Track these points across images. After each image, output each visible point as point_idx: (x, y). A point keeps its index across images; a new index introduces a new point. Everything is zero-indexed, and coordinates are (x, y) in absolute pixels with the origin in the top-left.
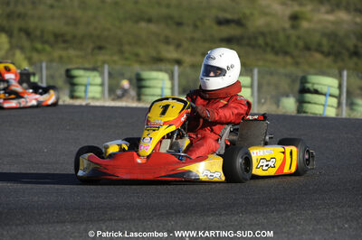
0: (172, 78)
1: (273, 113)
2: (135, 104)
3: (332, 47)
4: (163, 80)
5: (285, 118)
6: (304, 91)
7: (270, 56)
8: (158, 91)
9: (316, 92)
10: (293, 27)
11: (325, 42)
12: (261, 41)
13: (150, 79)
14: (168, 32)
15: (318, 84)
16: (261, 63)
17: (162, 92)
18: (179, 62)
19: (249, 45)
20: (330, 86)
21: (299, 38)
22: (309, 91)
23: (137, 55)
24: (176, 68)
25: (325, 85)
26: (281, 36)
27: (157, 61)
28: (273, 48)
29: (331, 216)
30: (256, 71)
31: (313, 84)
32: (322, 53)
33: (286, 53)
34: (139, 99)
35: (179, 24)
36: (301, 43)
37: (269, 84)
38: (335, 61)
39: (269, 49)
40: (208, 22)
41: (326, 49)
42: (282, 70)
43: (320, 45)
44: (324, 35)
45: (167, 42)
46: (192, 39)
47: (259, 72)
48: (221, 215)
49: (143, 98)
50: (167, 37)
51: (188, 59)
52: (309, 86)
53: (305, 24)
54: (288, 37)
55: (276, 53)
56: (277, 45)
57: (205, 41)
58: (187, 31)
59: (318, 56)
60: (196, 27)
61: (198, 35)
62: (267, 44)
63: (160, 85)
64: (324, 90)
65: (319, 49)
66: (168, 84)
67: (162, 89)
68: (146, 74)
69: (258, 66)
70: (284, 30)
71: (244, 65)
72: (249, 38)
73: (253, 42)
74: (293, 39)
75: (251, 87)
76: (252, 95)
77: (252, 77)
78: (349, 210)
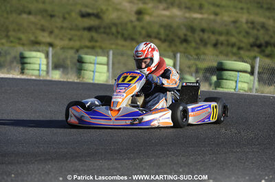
0: (47, 57)
2: (19, 77)
3: (168, 35)
4: (40, 58)
7: (121, 42)
8: (37, 67)
10: (138, 20)
11: (162, 31)
12: (114, 30)
13: (30, 57)
14: (43, 22)
16: (113, 47)
17: (40, 67)
18: (51, 45)
19: (104, 33)
21: (143, 28)
23: (20, 39)
24: (51, 49)
26: (129, 26)
27: (35, 44)
28: (123, 35)
29: (169, 163)
30: (111, 53)
32: (160, 39)
33: (133, 39)
34: (22, 73)
35: (52, 16)
36: (144, 32)
37: (119, 63)
38: (170, 46)
39: (119, 36)
40: (74, 15)
41: (163, 37)
42: (129, 52)
43: (158, 33)
44: (161, 26)
45: (43, 30)
46: (62, 27)
47: (113, 54)
48: (86, 161)
49: (26, 71)
50: (42, 26)
51: (57, 42)
53: (147, 18)
54: (134, 27)
55: (125, 39)
56: (125, 32)
57: (71, 29)
58: (58, 22)
59: (157, 42)
60: (64, 18)
61: (65, 24)
62: (118, 32)
63: (38, 62)
65: (157, 36)
66: (44, 61)
67: (40, 64)
68: (27, 54)
69: (112, 49)
70: (131, 22)
71: (101, 48)
72: (105, 28)
73: (108, 30)
74: (138, 29)
75: (108, 64)
76: (108, 70)
77: (108, 57)
78: (183, 158)
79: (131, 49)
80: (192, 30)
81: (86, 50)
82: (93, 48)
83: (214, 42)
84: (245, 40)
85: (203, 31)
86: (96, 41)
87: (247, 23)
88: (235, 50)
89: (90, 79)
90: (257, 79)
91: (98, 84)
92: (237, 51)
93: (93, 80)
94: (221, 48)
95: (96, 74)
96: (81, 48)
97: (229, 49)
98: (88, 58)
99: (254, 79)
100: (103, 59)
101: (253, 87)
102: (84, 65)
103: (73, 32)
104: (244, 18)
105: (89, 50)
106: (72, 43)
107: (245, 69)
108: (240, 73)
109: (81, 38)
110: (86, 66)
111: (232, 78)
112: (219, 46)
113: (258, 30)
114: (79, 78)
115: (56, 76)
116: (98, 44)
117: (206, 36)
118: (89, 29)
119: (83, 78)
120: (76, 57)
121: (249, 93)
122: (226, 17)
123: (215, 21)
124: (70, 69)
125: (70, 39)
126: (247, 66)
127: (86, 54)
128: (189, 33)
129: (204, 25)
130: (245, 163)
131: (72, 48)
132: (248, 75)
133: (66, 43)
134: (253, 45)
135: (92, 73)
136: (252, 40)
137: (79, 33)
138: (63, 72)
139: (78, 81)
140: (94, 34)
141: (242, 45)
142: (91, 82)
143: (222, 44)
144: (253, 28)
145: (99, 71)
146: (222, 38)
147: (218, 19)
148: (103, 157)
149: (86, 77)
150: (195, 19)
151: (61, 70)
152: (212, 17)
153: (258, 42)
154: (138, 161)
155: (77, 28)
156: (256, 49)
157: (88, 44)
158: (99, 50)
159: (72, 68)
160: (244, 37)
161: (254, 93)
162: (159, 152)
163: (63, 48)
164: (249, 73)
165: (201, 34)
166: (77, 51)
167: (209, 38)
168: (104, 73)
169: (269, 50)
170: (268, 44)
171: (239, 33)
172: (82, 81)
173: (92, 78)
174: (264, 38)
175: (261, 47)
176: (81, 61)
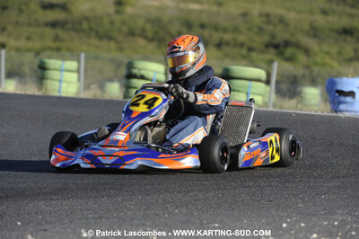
1: (100, 98)
3: (156, 33)
5: (112, 103)
6: (130, 76)
7: (95, 41)
9: (143, 77)
10: (118, 12)
11: (149, 27)
12: (85, 26)
15: (145, 69)
16: (85, 48)
18: (3, 46)
19: (73, 29)
20: (156, 72)
21: (123, 23)
22: (135, 77)
24: (3, 52)
25: (151, 70)
26: (106, 21)
28: (97, 33)
29: (161, 201)
30: (83, 56)
31: (140, 69)
32: (146, 38)
33: (110, 38)
35: (4, 8)
36: (125, 29)
37: (93, 69)
38: (159, 47)
39: (93, 34)
40: (33, 6)
41: (150, 34)
42: (106, 55)
43: (144, 30)
44: (149, 20)
47: (86, 58)
51: (11, 42)
52: (135, 71)
53: (129, 10)
54: (112, 22)
55: (101, 38)
56: (101, 30)
57: (29, 25)
58: (12, 15)
59: (142, 42)
60: (20, 11)
61: (22, 19)
62: (91, 29)
64: (150, 75)
65: (143, 34)
69: (81, 51)
70: (109, 15)
71: (68, 49)
72: (74, 23)
73: (77, 27)
74: (118, 24)
75: (78, 71)
76: (79, 79)
77: (79, 61)
78: (179, 195)
79: (109, 51)
81: (47, 53)
82: (58, 49)
83: (217, 41)
84: (258, 39)
85: (203, 26)
86: (62, 41)
87: (261, 15)
88: (244, 51)
89: (54, 91)
90: (273, 90)
91: (66, 98)
92: (248, 54)
93: (59, 91)
94: (228, 50)
95: (64, 85)
96: (43, 49)
97: (237, 50)
98: (53, 63)
99: (270, 94)
100: (72, 65)
101: (270, 100)
102: (47, 72)
103: (32, 29)
104: (255, 9)
105: (55, 53)
106: (30, 44)
107: (258, 77)
108: (253, 83)
109: (42, 36)
110: (50, 74)
111: (241, 89)
112: (224, 46)
113: (275, 25)
114: (40, 89)
115: (11, 87)
116: (63, 45)
117: (206, 33)
118: (54, 25)
119: (46, 90)
120: (36, 62)
121: (264, 109)
122: (233, 8)
123: (218, 14)
124: (28, 78)
125: (28, 39)
126: (261, 73)
127: (50, 57)
128: (184, 30)
129: (205, 19)
130: (260, 201)
131: (30, 50)
132: (263, 85)
133: (22, 43)
134: (268, 45)
135: (57, 83)
136: (266, 39)
137: (39, 30)
138: (20, 82)
139: (40, 93)
140: (60, 32)
141: (254, 45)
142: (57, 94)
144: (269, 22)
145: (66, 80)
146: (228, 37)
147: (222, 10)
148: (74, 193)
149: (49, 88)
150: (192, 11)
151: (17, 79)
152: (215, 8)
153: (275, 42)
154: (120, 199)
155: (37, 24)
156: (272, 51)
157: (51, 44)
158: (64, 52)
159: (31, 77)
160: (257, 34)
161: (270, 109)
164: (264, 82)
165: (200, 31)
166: (38, 54)
167: (210, 36)
168: (73, 83)
169: (289, 52)
170: (287, 44)
171: (250, 29)
172: (45, 95)
173: (57, 89)
174: (282, 36)
175: (279, 48)
176: (43, 67)
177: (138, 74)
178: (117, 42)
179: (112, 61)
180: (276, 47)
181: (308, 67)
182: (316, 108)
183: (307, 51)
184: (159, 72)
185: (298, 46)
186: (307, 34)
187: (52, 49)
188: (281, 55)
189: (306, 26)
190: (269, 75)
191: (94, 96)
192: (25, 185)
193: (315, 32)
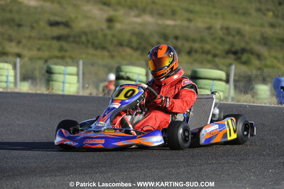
0: (15, 68)
1: (95, 95)
3: (140, 43)
4: (7, 69)
6: (119, 78)
7: (91, 51)
8: (4, 79)
9: (128, 79)
10: (110, 28)
11: (134, 39)
12: (84, 39)
14: (11, 32)
15: (130, 72)
16: (84, 56)
17: (7, 79)
18: (19, 55)
19: (74, 42)
20: (138, 74)
21: (114, 36)
22: (122, 78)
24: (18, 60)
25: (135, 73)
26: (100, 35)
27: (3, 55)
28: (93, 44)
30: (81, 63)
31: (126, 72)
32: (132, 48)
33: (103, 48)
35: (19, 26)
36: (115, 41)
37: (90, 73)
38: (142, 55)
39: (90, 45)
40: (42, 24)
41: (135, 45)
42: (100, 62)
43: (130, 42)
44: (133, 34)
45: (10, 39)
46: (30, 37)
47: (83, 63)
50: (9, 36)
51: (25, 52)
52: (122, 74)
53: (118, 26)
54: (105, 36)
55: (96, 48)
56: (96, 42)
57: (40, 39)
58: (26, 31)
59: (129, 51)
60: (32, 27)
61: (34, 34)
62: (88, 41)
63: (6, 74)
64: (135, 77)
65: (129, 45)
66: (12, 73)
67: (7, 76)
69: (82, 58)
70: (102, 30)
71: (71, 57)
72: (74, 37)
73: (77, 40)
74: (109, 37)
75: (78, 74)
76: (78, 81)
77: (78, 67)
78: (157, 171)
79: (102, 58)
80: (165, 37)
81: (55, 60)
82: (63, 58)
83: (188, 49)
84: (220, 47)
85: (176, 38)
86: (66, 51)
87: (222, 28)
88: (210, 57)
89: (58, 90)
90: (232, 87)
91: (68, 96)
92: (212, 59)
93: (63, 91)
94: (196, 56)
95: (67, 85)
96: (51, 58)
97: (204, 56)
98: (57, 68)
99: (230, 88)
100: (73, 69)
101: (229, 95)
102: (53, 75)
103: (41, 42)
104: (218, 24)
105: (60, 61)
106: (40, 54)
107: (220, 77)
108: (216, 82)
109: (50, 47)
110: (55, 77)
111: (206, 87)
112: (193, 53)
113: (233, 36)
114: (48, 89)
115: (25, 87)
116: (67, 54)
117: (179, 43)
118: (59, 38)
119: (52, 89)
120: (45, 67)
121: (224, 102)
122: (200, 23)
123: (188, 28)
124: (38, 81)
125: (39, 49)
126: (222, 74)
127: (56, 64)
128: (162, 41)
129: (178, 32)
131: (40, 58)
132: (223, 83)
133: (34, 53)
134: (228, 52)
135: (61, 84)
136: (226, 47)
137: (47, 43)
138: (32, 83)
139: (47, 92)
140: (64, 44)
141: (217, 52)
142: (61, 93)
143: (196, 51)
144: (229, 34)
145: (69, 82)
146: (196, 46)
147: (192, 25)
149: (55, 88)
150: (168, 26)
151: (30, 81)
152: (185, 23)
153: (234, 49)
155: (45, 38)
156: (232, 56)
157: (57, 53)
158: (69, 61)
159: (41, 79)
160: (219, 43)
161: (230, 102)
162: (132, 165)
163: (31, 59)
164: (224, 81)
165: (174, 41)
166: (46, 61)
167: (183, 45)
168: (74, 84)
169: (245, 57)
170: (243, 51)
171: (214, 39)
172: (51, 93)
173: (61, 89)
174: (239, 44)
175: (237, 54)
176: (49, 72)
177: (125, 76)
178: (109, 51)
179: (105, 66)
180: (235, 53)
181: (259, 69)
182: (266, 101)
183: (259, 56)
184: (141, 75)
185: (252, 52)
186: (260, 43)
187: (57, 57)
188: (238, 59)
189: (258, 37)
190: (228, 76)
191: (91, 94)
192: (35, 165)
193: (265, 41)
